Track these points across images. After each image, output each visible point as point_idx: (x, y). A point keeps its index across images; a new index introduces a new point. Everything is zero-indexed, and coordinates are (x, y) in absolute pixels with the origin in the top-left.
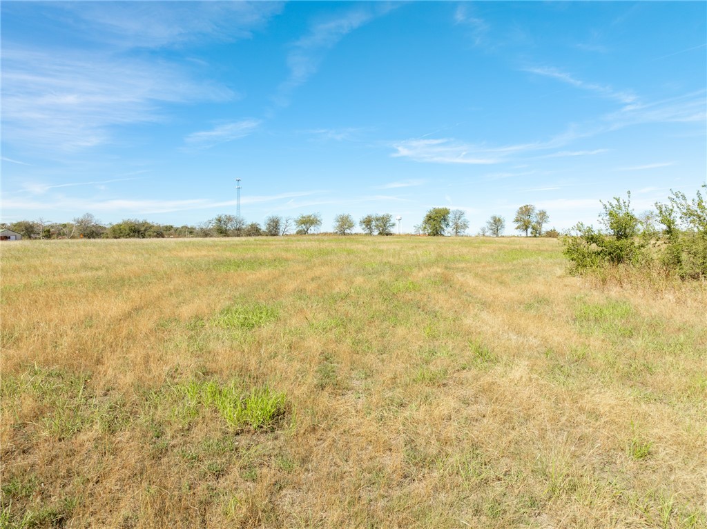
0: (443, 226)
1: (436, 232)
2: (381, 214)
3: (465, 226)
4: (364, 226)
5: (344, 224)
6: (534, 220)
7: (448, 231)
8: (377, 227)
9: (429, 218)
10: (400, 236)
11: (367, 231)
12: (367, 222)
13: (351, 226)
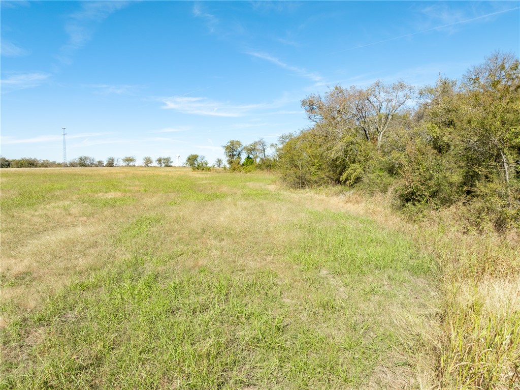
2: (166, 157)
3: (206, 163)
4: (158, 162)
5: (148, 161)
8: (164, 163)
9: (189, 159)
10: (175, 167)
11: (159, 165)
12: (159, 161)
13: (151, 162)
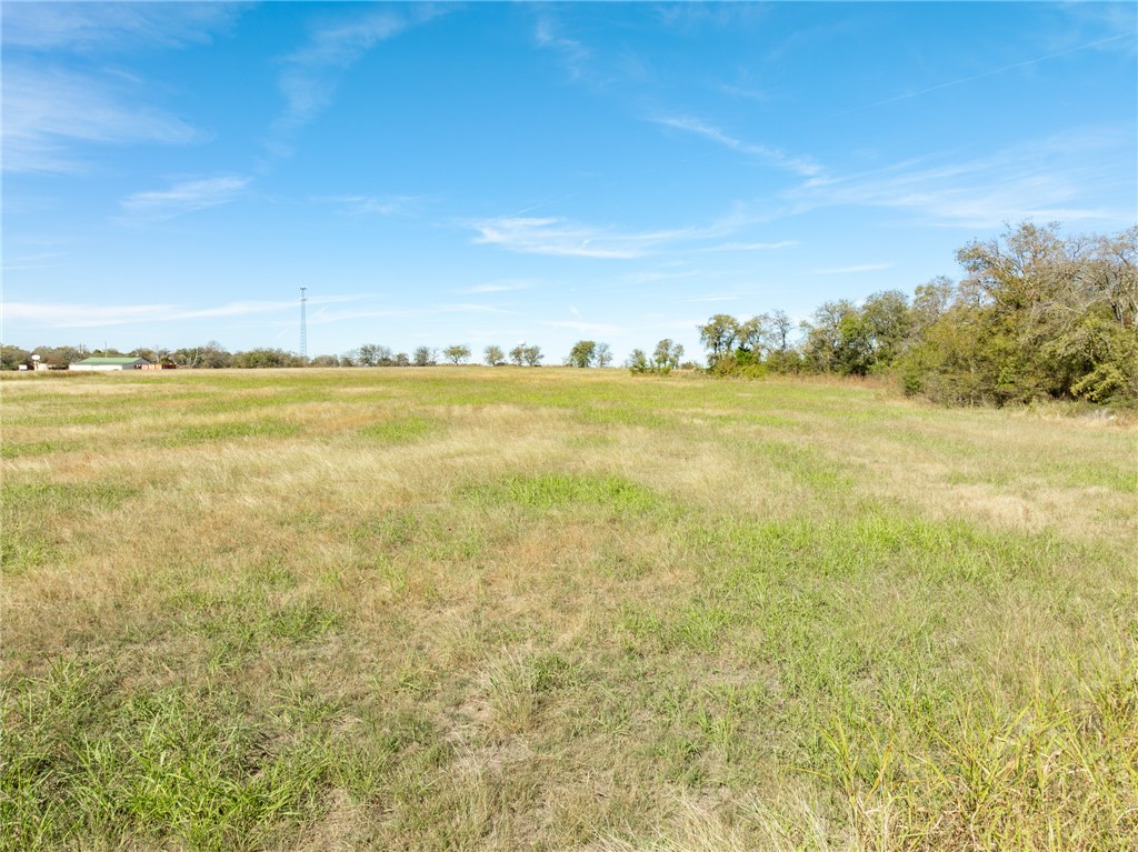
0: (590, 358)
1: (583, 364)
2: (529, 346)
3: (610, 359)
4: (514, 357)
5: (494, 355)
6: (671, 353)
7: (594, 363)
8: (526, 358)
9: (576, 351)
10: (548, 367)
11: (517, 363)
12: (517, 353)
13: (501, 357)
